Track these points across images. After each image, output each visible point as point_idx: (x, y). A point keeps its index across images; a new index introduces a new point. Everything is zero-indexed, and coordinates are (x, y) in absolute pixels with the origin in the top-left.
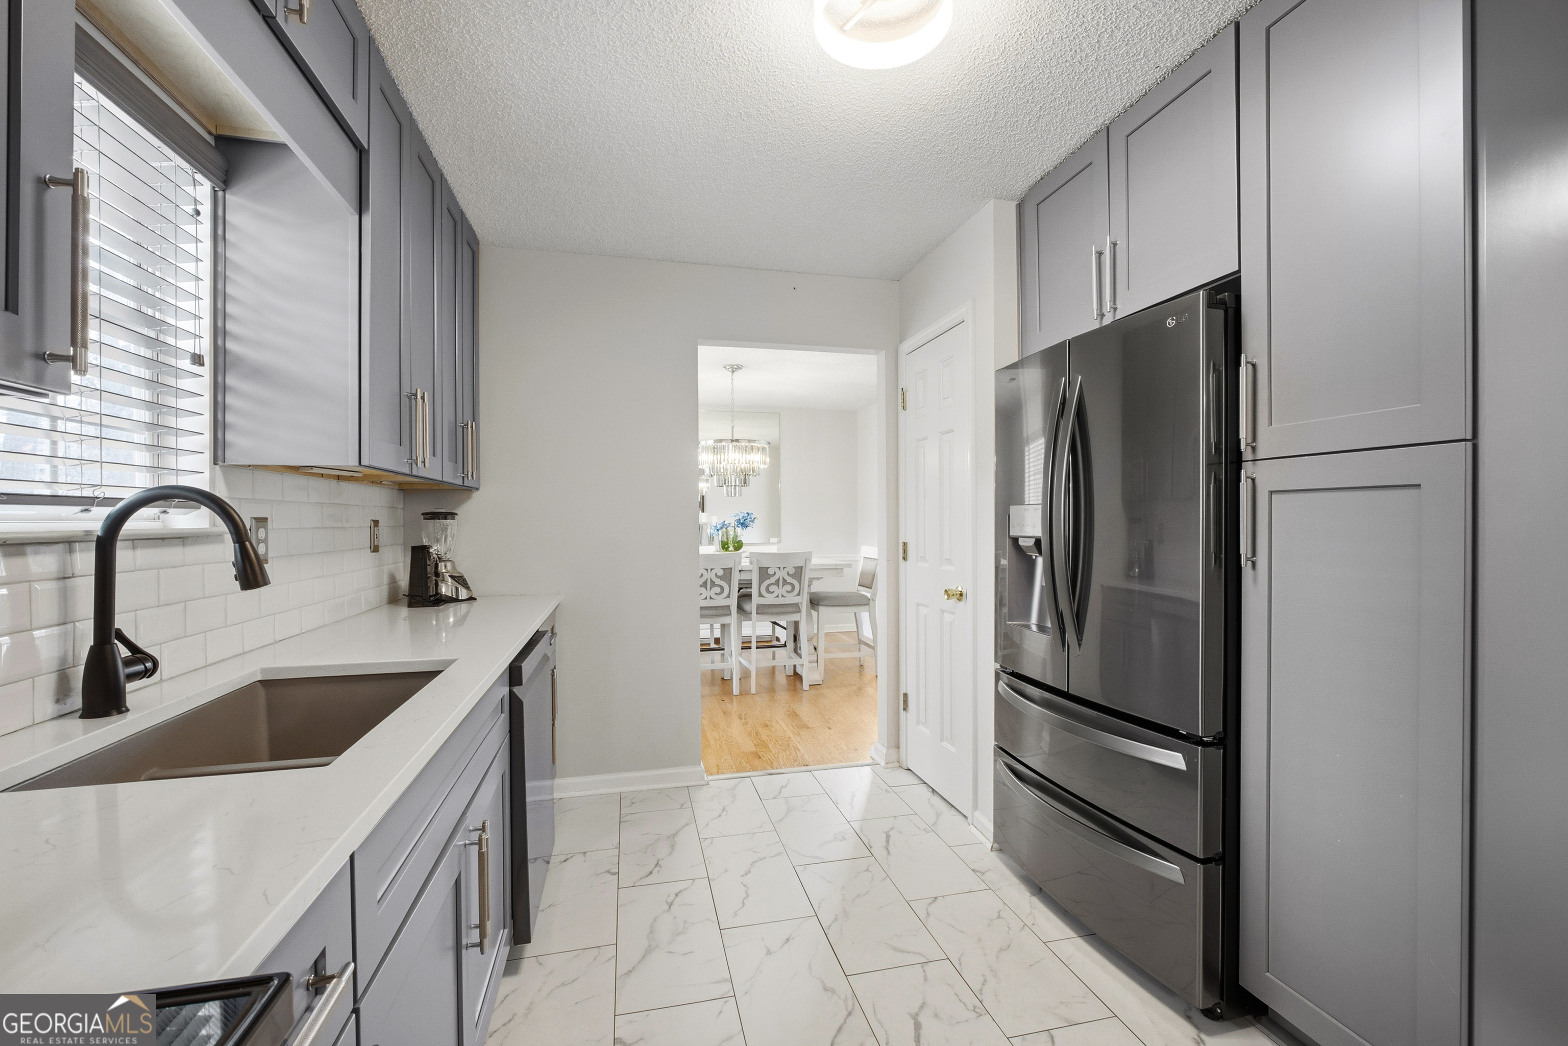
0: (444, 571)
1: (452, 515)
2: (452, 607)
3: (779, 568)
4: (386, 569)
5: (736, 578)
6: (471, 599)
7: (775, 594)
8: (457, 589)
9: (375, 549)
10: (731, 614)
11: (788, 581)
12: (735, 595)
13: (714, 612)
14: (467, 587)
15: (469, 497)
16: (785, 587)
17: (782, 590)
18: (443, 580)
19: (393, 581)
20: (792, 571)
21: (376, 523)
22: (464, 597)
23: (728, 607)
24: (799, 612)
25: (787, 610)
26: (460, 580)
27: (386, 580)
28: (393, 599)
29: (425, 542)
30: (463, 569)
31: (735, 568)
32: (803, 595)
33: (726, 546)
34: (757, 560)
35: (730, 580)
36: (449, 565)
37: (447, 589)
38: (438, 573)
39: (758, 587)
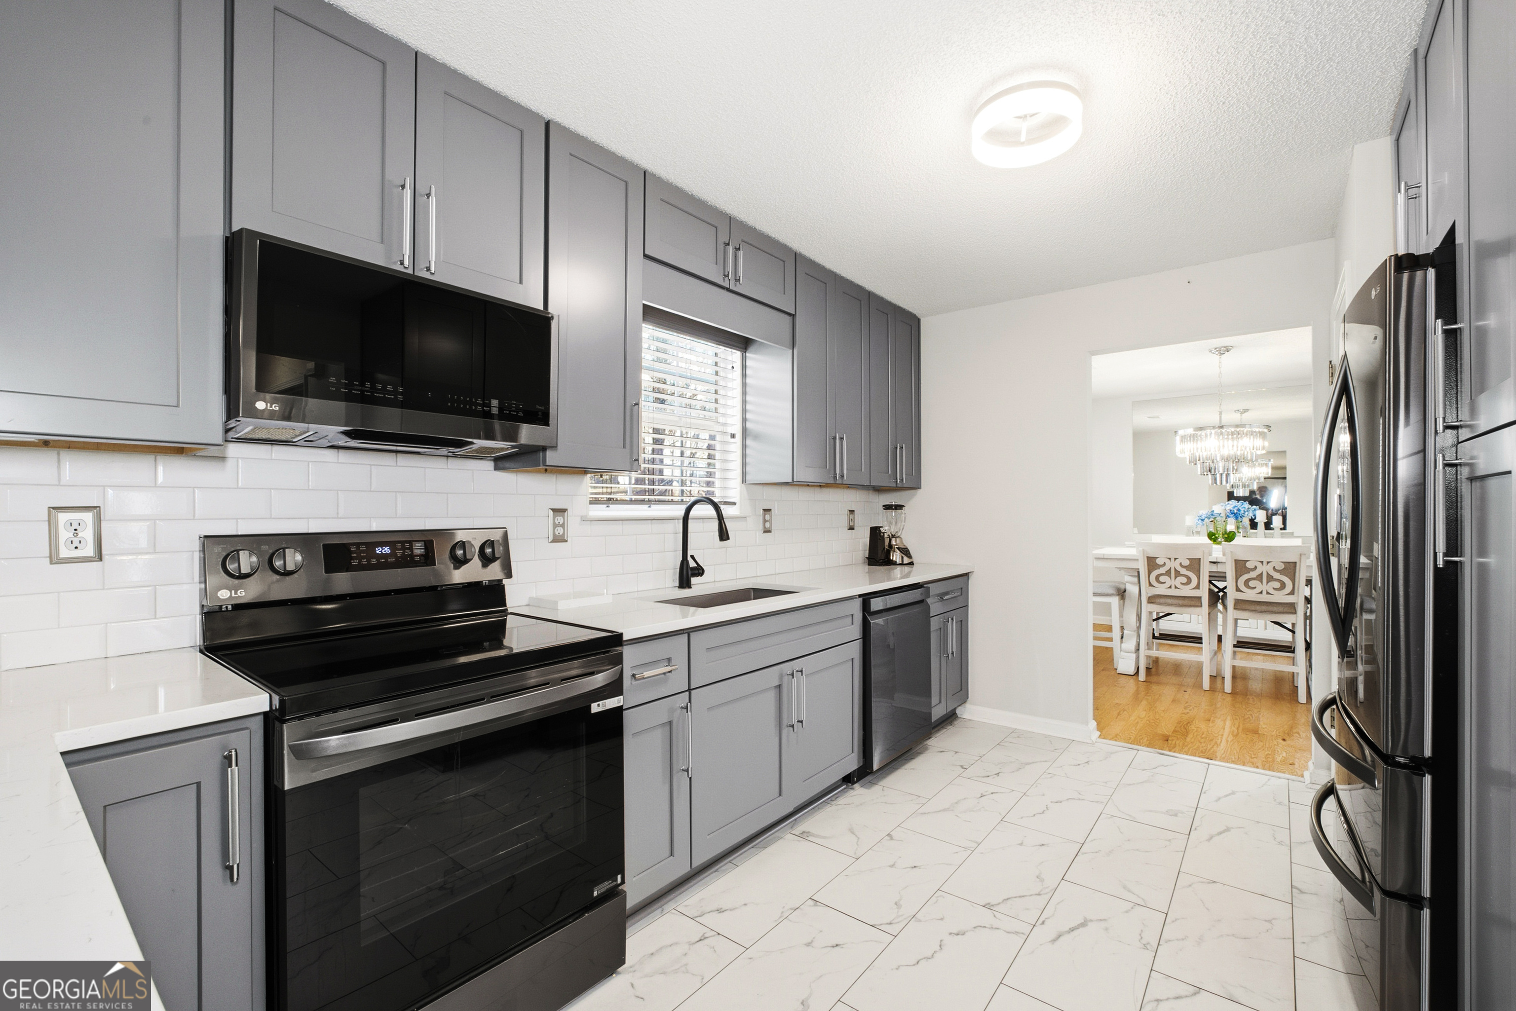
0: (894, 544)
1: (900, 506)
2: (899, 568)
3: (1262, 562)
4: (857, 541)
5: (1206, 569)
6: (911, 564)
7: (1258, 590)
8: (902, 558)
10: (1201, 606)
11: (1274, 577)
12: (1205, 586)
13: (1181, 602)
14: (910, 557)
15: (914, 494)
16: (1270, 583)
17: (1264, 587)
18: (894, 551)
19: (861, 548)
20: (1281, 567)
21: (849, 511)
22: (908, 562)
23: (1200, 598)
24: (1295, 613)
25: (1275, 609)
26: (905, 552)
27: (857, 547)
28: (861, 561)
29: (882, 524)
30: (909, 545)
31: (1203, 558)
32: (1298, 595)
33: (1213, 537)
34: (1232, 552)
35: (1199, 571)
36: (898, 539)
37: (896, 556)
38: (890, 546)
39: (1235, 581)
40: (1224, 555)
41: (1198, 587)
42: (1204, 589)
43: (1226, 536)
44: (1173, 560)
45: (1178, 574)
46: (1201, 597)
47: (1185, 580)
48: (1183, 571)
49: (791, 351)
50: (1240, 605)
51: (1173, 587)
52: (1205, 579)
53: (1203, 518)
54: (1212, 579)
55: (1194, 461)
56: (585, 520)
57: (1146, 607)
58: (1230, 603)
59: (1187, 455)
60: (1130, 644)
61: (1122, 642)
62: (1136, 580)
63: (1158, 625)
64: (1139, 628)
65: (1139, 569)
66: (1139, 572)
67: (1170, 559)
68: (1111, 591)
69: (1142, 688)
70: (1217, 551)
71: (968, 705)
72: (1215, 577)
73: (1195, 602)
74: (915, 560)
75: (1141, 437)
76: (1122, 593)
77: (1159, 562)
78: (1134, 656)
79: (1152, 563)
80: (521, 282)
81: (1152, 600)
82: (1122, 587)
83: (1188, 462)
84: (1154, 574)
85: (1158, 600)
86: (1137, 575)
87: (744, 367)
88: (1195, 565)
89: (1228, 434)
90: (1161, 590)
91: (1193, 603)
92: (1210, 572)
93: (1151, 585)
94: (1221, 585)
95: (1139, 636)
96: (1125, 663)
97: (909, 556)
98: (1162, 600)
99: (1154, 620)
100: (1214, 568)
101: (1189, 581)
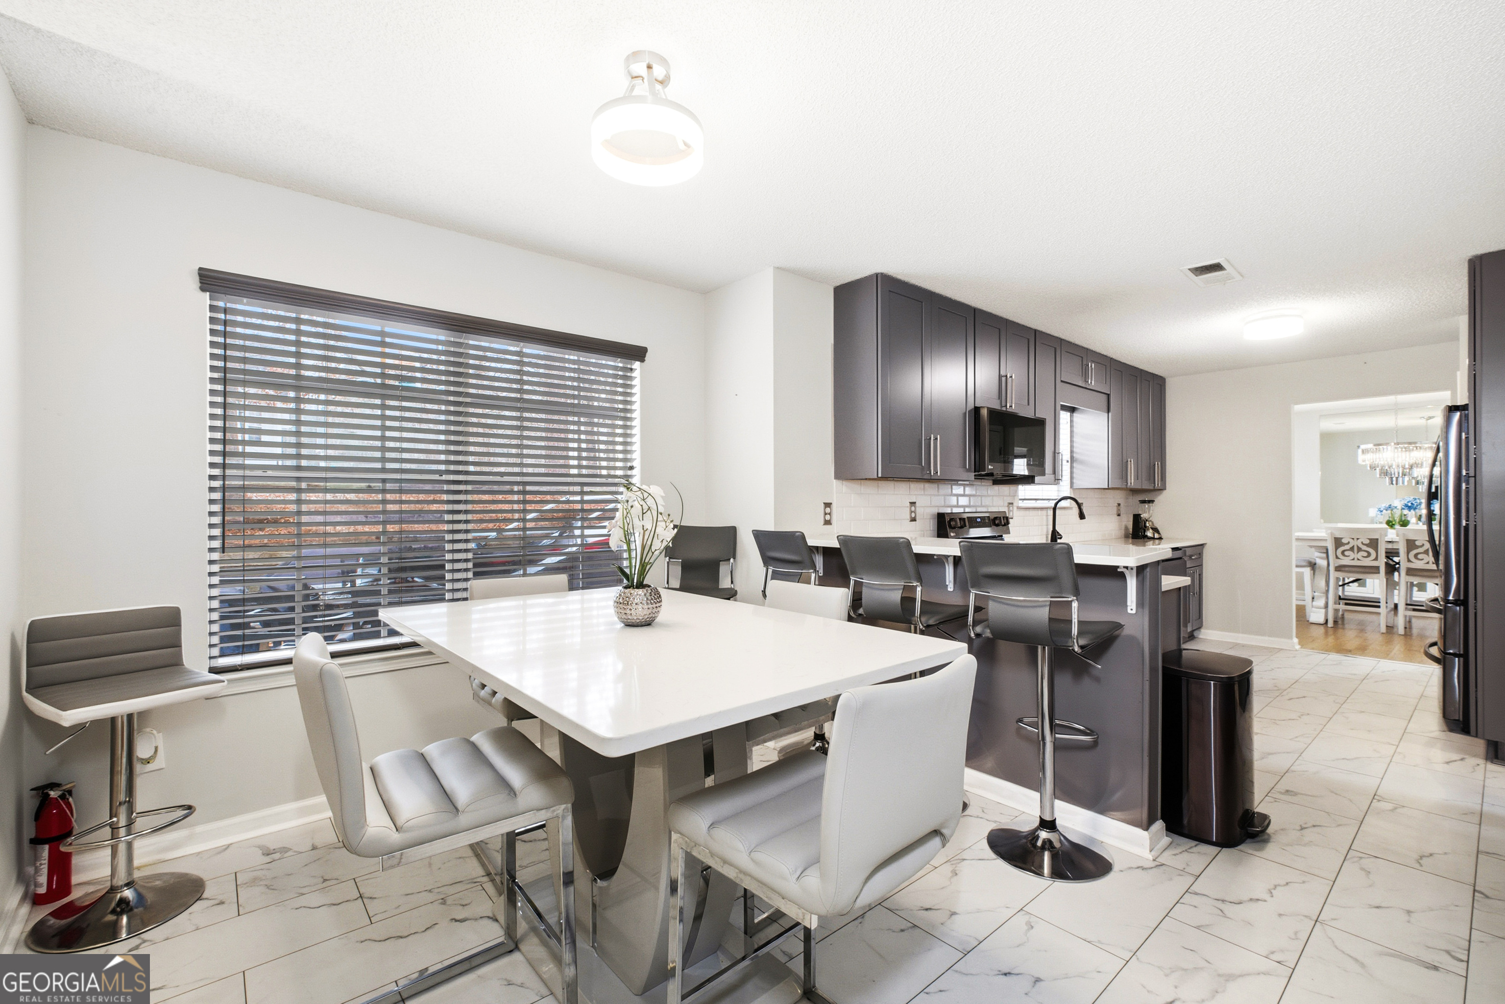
0: (1148, 525)
1: (1152, 501)
2: (1152, 541)
4: (1124, 524)
5: (1383, 547)
6: (1160, 538)
8: (1154, 534)
9: (1119, 515)
10: (1379, 573)
12: (1382, 559)
13: (1363, 571)
15: (1161, 493)
18: (1148, 530)
19: (1126, 528)
21: (1119, 505)
22: (1158, 537)
26: (1156, 530)
27: (1123, 528)
28: (1126, 536)
29: (1140, 513)
30: (1158, 525)
31: (1381, 539)
33: (1391, 524)
34: (1404, 534)
36: (1151, 523)
37: (1149, 533)
38: (1145, 526)
39: (1406, 554)
40: (1397, 536)
41: (1376, 559)
42: (1382, 562)
43: (1401, 523)
44: (1355, 539)
45: (1359, 549)
46: (1379, 567)
47: (1365, 554)
48: (1364, 548)
49: (1107, 414)
50: (1410, 572)
51: (1356, 559)
52: (1382, 554)
53: (1382, 509)
54: (1388, 555)
55: (1373, 467)
56: (1019, 508)
57: (1333, 574)
58: (1403, 572)
59: (1368, 463)
60: (1321, 602)
61: (1313, 601)
62: (1324, 555)
63: (1343, 590)
64: (1327, 591)
65: (1327, 546)
66: (1327, 550)
67: (1353, 539)
68: (1304, 564)
69: (1331, 631)
70: (1392, 534)
71: (1202, 630)
72: (1391, 554)
73: (1375, 570)
74: (1163, 535)
75: (1327, 438)
76: (1313, 565)
77: (1344, 541)
78: (1323, 610)
79: (1338, 542)
80: (1028, 405)
81: (1339, 568)
82: (1313, 561)
83: (1369, 468)
84: (1340, 550)
85: (1343, 569)
86: (1325, 551)
87: (1071, 421)
88: (1374, 543)
89: (1402, 448)
90: (1345, 561)
91: (1372, 571)
92: (1386, 549)
93: (1337, 557)
94: (1396, 559)
95: (1327, 598)
96: (1316, 616)
97: (1158, 532)
98: (1347, 569)
99: (1340, 586)
100: (1390, 546)
101: (1369, 555)
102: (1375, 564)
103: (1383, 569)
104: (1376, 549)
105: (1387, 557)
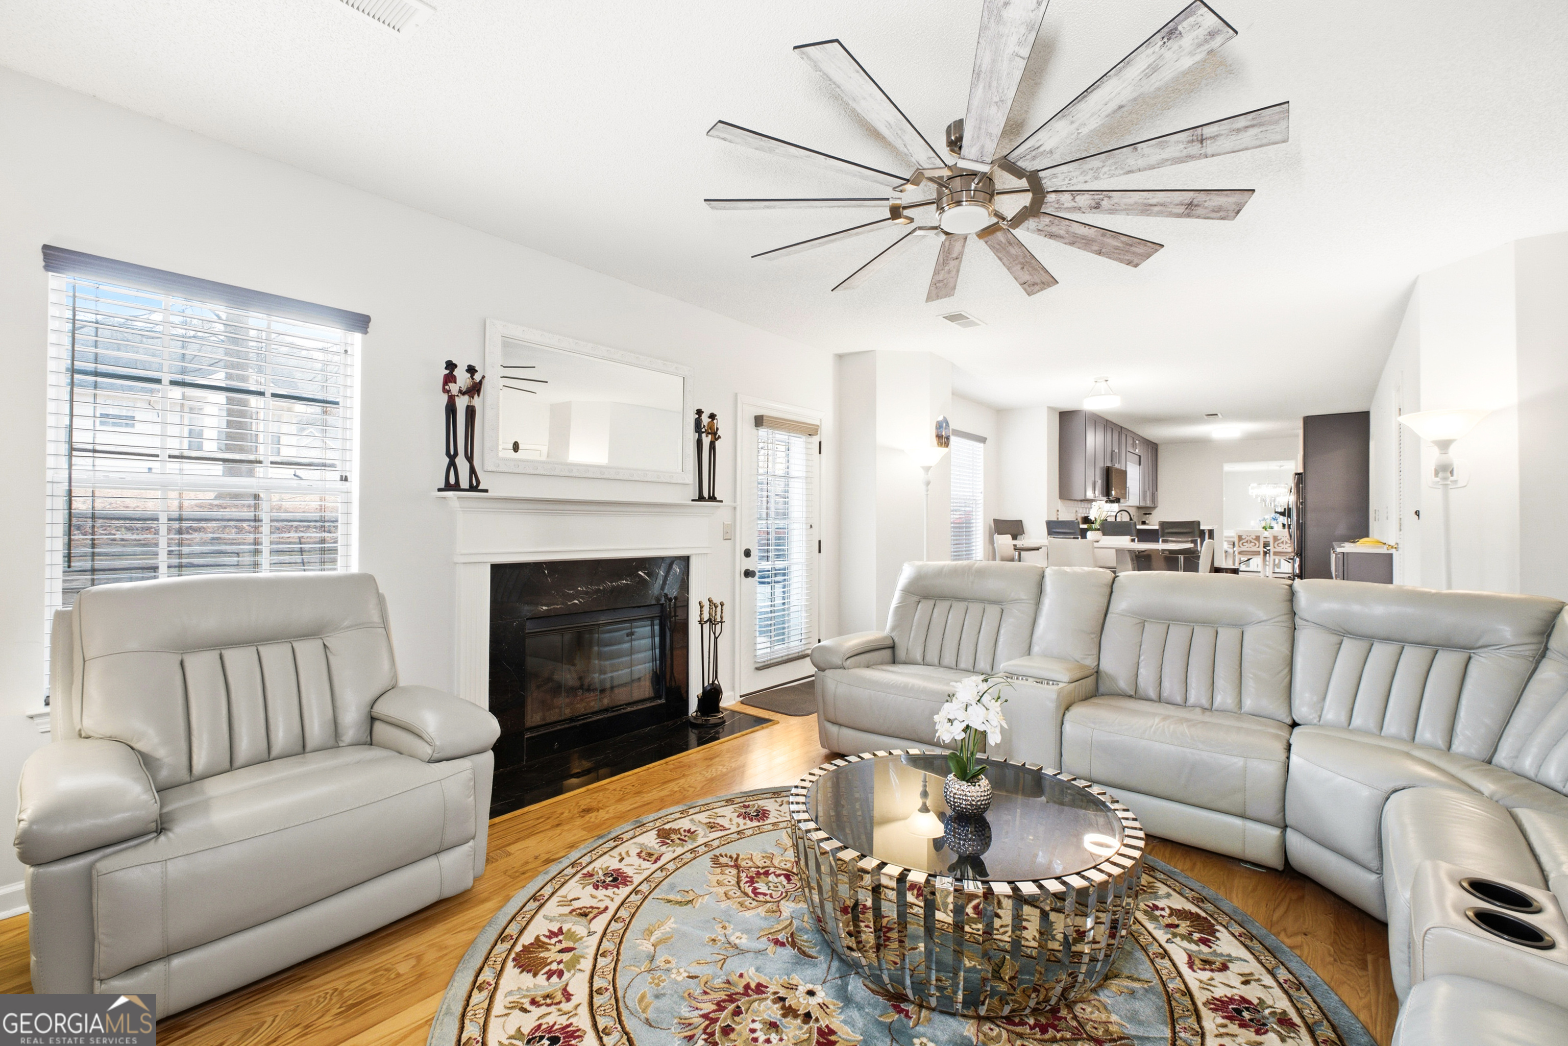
40: (1269, 535)
41: (1259, 547)
42: (1261, 549)
43: (1271, 527)
44: (1250, 536)
45: (1251, 542)
48: (1253, 541)
50: (1275, 553)
51: (1249, 547)
52: (1262, 545)
53: (1260, 520)
54: (1264, 545)
55: (1256, 497)
57: (1237, 556)
58: (1272, 553)
59: (1254, 494)
62: (1233, 546)
63: (1241, 565)
65: (1234, 540)
67: (1247, 536)
70: (1266, 534)
72: (1266, 545)
73: (1258, 553)
76: (1226, 552)
77: (1243, 537)
79: (1240, 538)
81: (1240, 553)
82: (1226, 549)
84: (1241, 542)
86: (1233, 543)
88: (1258, 538)
90: (1244, 549)
92: (1263, 541)
93: (1239, 547)
94: (1268, 548)
98: (1244, 553)
99: (1240, 562)
100: (1265, 540)
101: (1255, 544)
102: (1258, 550)
103: (1262, 553)
104: (1259, 542)
105: (1264, 547)
